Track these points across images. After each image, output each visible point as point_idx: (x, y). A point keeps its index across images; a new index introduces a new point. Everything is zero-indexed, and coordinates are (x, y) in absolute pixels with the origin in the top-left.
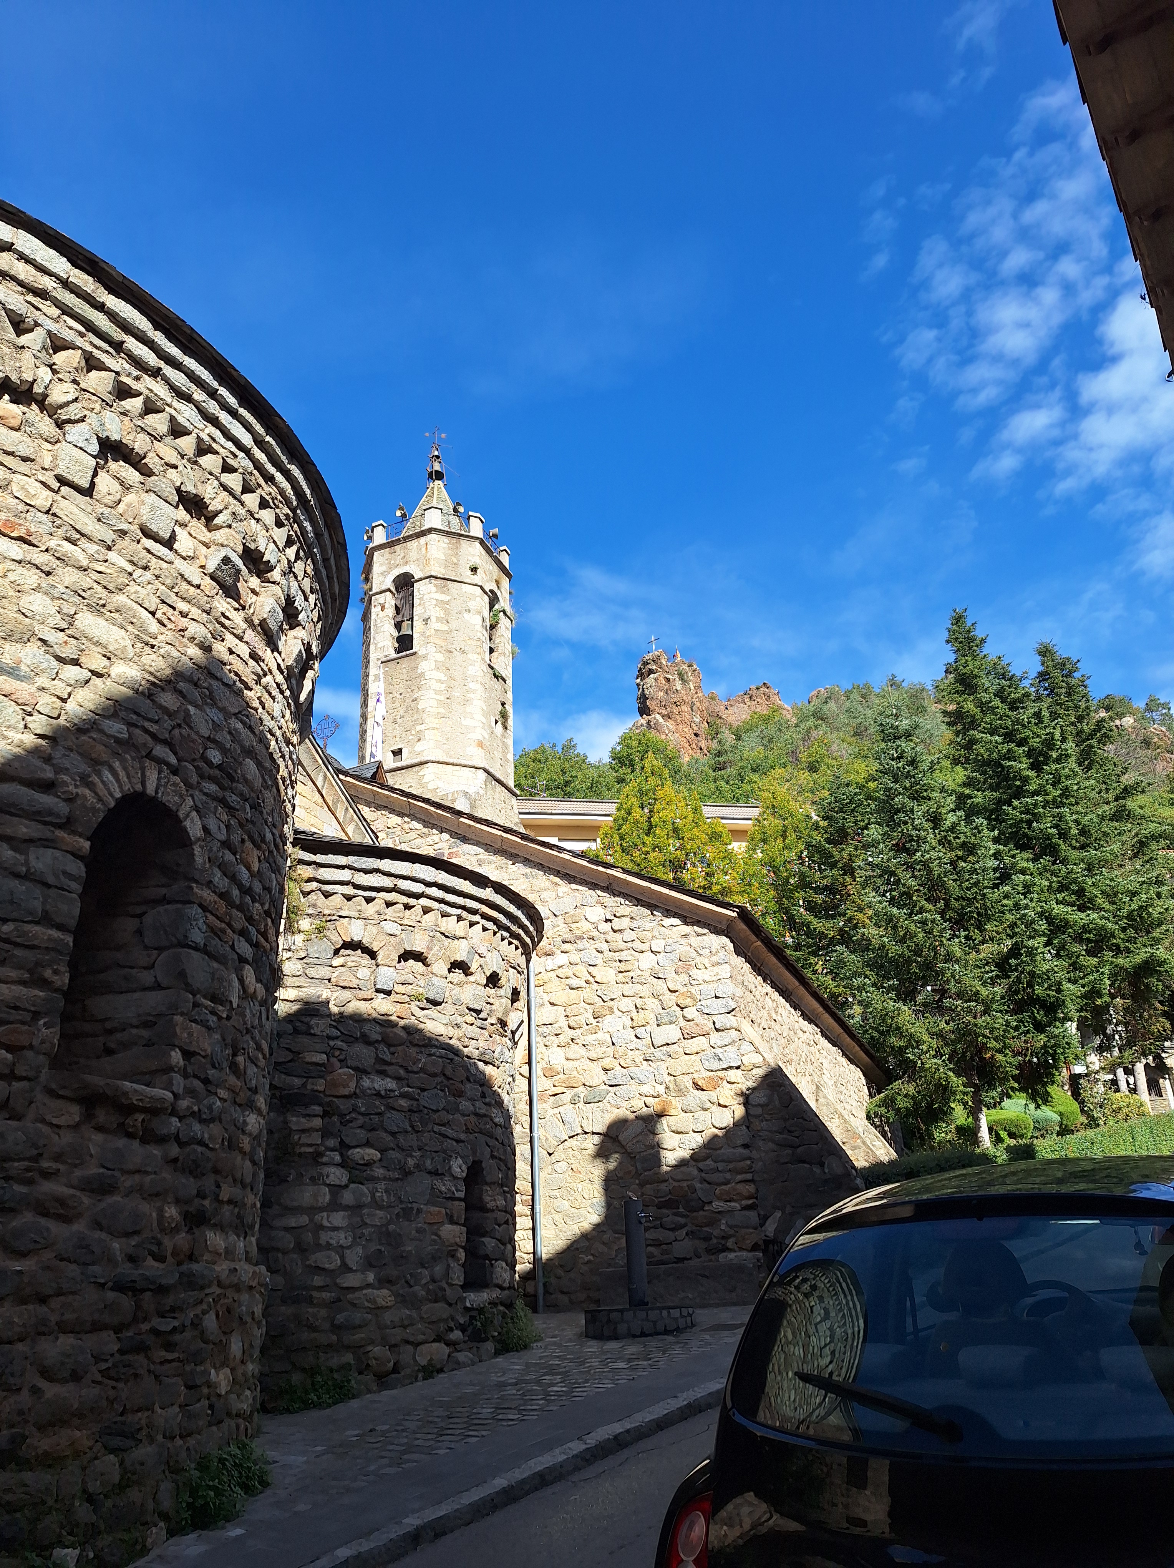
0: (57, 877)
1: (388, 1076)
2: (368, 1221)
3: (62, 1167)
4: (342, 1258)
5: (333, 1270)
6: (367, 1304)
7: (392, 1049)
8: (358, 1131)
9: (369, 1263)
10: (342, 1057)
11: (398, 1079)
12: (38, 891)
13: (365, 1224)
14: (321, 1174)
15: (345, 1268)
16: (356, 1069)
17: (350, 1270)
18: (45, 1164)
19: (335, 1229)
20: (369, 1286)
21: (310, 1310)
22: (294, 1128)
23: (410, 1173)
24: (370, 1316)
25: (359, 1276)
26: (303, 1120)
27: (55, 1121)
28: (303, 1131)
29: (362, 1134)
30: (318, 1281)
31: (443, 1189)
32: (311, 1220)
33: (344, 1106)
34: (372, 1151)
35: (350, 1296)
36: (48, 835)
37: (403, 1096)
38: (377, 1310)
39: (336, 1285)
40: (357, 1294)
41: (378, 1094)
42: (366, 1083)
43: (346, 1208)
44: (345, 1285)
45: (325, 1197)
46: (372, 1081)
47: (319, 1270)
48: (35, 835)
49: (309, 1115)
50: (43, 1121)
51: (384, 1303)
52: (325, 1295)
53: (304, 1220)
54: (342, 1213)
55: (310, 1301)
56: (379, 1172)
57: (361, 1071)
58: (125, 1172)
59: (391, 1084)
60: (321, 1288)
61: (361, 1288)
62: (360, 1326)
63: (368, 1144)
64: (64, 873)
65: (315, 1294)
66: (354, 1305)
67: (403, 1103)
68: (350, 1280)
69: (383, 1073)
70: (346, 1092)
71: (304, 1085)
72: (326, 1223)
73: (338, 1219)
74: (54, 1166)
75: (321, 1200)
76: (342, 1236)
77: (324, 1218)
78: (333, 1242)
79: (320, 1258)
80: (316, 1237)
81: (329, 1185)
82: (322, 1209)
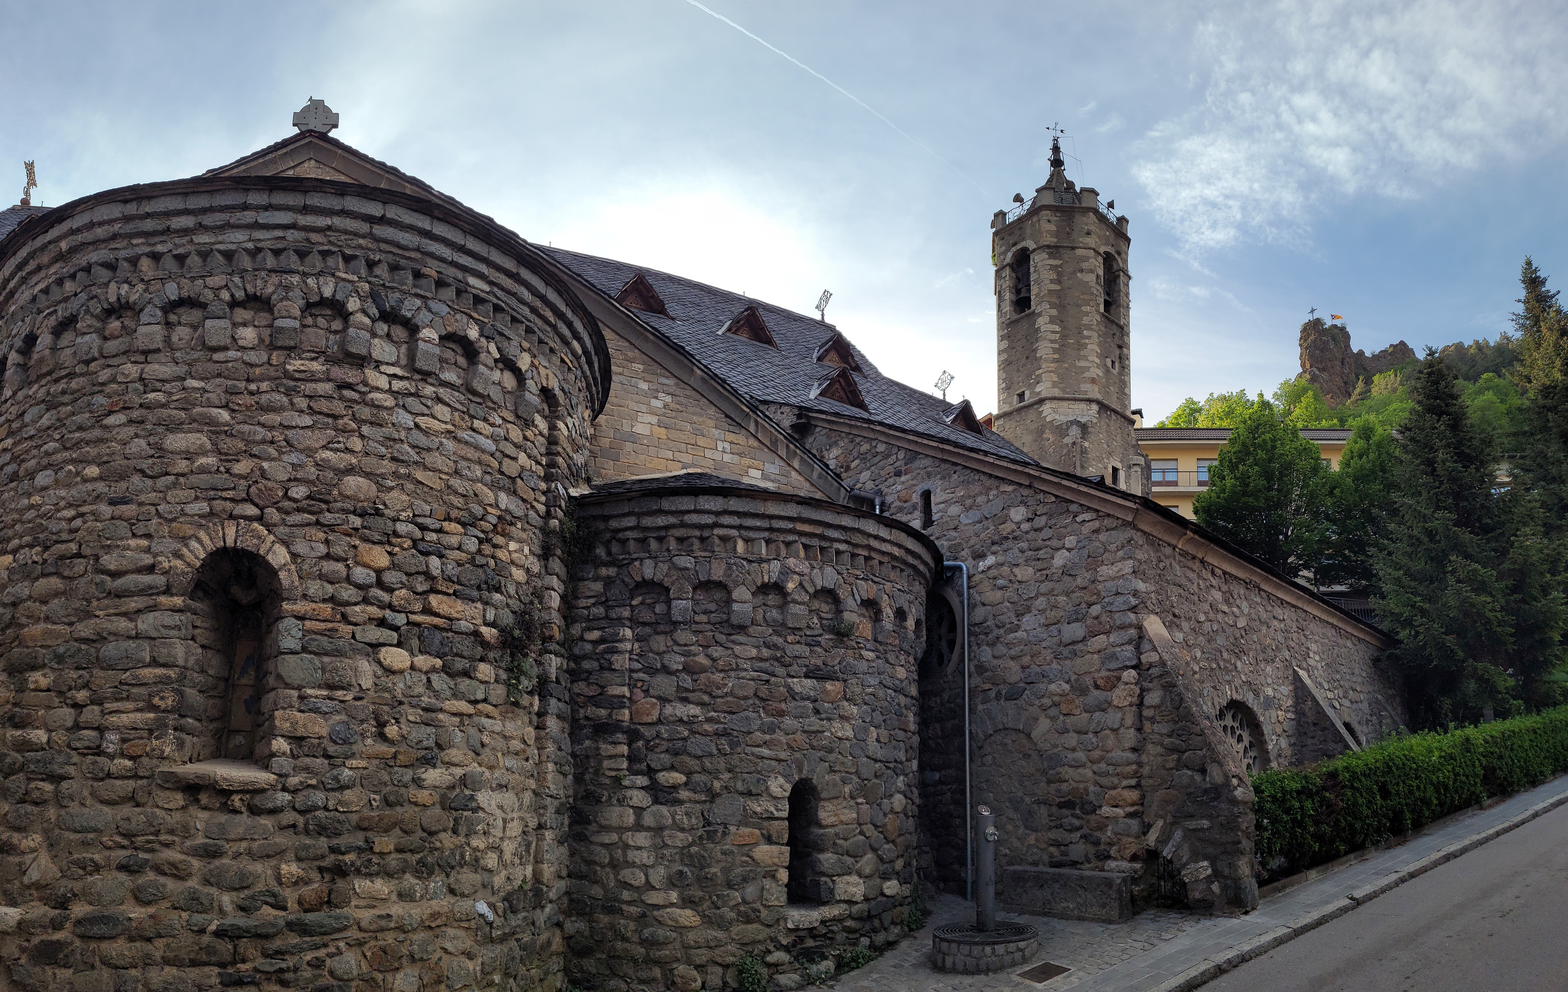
0: (159, 631)
1: (690, 702)
2: (669, 843)
3: (176, 839)
4: (646, 875)
5: (638, 888)
6: (670, 923)
7: (695, 677)
8: (662, 756)
9: (672, 882)
10: (644, 688)
11: (702, 704)
12: (146, 645)
13: (666, 845)
14: (625, 797)
15: (649, 886)
16: (659, 698)
17: (653, 888)
18: (163, 837)
19: (639, 848)
20: (672, 905)
21: (622, 921)
22: (604, 754)
23: (719, 795)
24: (674, 935)
25: (662, 894)
26: (609, 747)
27: (166, 806)
28: (611, 757)
29: (666, 758)
30: (626, 895)
31: (759, 809)
32: (620, 838)
33: (647, 732)
34: (676, 775)
35: (656, 913)
36: (151, 603)
37: (709, 720)
38: (681, 929)
39: (642, 901)
40: (661, 912)
41: (681, 720)
42: (668, 710)
43: (649, 829)
44: (649, 902)
45: (630, 818)
46: (674, 708)
47: (627, 886)
48: (140, 606)
49: (615, 743)
50: (158, 807)
51: (687, 923)
52: (633, 909)
53: (615, 837)
54: (644, 834)
55: (621, 912)
56: (684, 794)
57: (664, 700)
58: (228, 841)
59: (694, 710)
60: (629, 903)
61: (665, 907)
62: (664, 943)
63: (673, 768)
64: (164, 627)
65: (625, 907)
66: (660, 922)
67: (708, 727)
68: (654, 898)
69: (685, 700)
70: (649, 720)
71: (610, 715)
72: (631, 843)
73: (642, 839)
74: (170, 838)
75: (625, 820)
76: (645, 855)
77: (631, 838)
78: (637, 860)
79: (626, 874)
80: (625, 855)
81: (632, 807)
82: (629, 829)
